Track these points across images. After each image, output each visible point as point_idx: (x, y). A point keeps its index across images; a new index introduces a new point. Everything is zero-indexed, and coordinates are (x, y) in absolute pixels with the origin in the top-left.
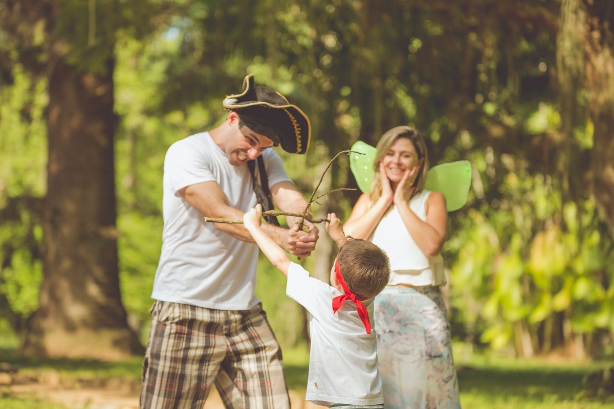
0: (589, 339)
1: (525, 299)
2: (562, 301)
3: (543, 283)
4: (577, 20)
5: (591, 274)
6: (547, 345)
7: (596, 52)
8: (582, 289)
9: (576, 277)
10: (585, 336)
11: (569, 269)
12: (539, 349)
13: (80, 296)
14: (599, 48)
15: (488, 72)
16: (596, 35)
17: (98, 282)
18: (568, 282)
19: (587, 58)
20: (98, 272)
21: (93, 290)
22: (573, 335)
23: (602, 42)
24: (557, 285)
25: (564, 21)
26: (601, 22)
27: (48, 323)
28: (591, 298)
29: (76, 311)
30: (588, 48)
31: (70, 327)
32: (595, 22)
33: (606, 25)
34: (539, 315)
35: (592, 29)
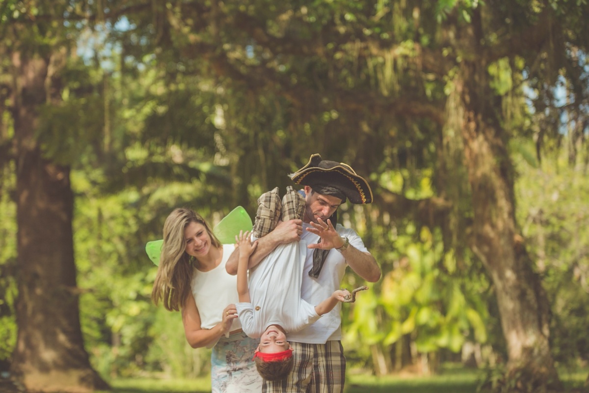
0: (433, 356)
1: (379, 326)
2: (408, 327)
3: (394, 314)
4: (458, 114)
5: (431, 304)
6: (398, 365)
7: (472, 138)
8: (425, 316)
9: (419, 306)
10: (428, 355)
11: (414, 301)
12: (392, 368)
13: (52, 343)
14: (475, 135)
15: (392, 156)
16: (473, 125)
17: (65, 332)
18: (414, 310)
19: (466, 142)
20: (64, 323)
21: (62, 338)
22: (419, 355)
23: (477, 129)
24: (405, 313)
25: (448, 115)
26: (476, 115)
27: (27, 366)
28: (433, 324)
29: (48, 355)
30: (467, 135)
31: (44, 368)
32: (472, 115)
33: (480, 117)
34: (392, 338)
35: (469, 120)
